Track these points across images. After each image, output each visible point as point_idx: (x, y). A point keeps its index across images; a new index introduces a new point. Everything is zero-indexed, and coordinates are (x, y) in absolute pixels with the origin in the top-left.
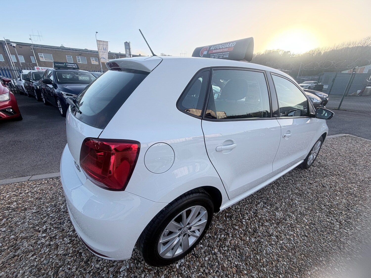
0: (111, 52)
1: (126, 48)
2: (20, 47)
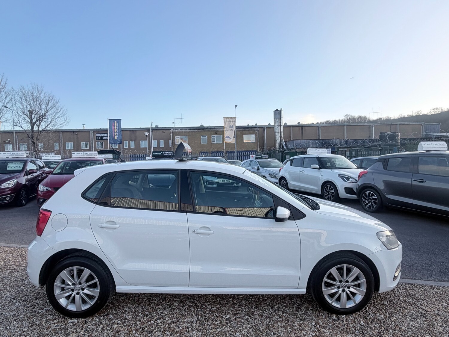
0: (250, 125)
1: (275, 118)
2: (163, 132)
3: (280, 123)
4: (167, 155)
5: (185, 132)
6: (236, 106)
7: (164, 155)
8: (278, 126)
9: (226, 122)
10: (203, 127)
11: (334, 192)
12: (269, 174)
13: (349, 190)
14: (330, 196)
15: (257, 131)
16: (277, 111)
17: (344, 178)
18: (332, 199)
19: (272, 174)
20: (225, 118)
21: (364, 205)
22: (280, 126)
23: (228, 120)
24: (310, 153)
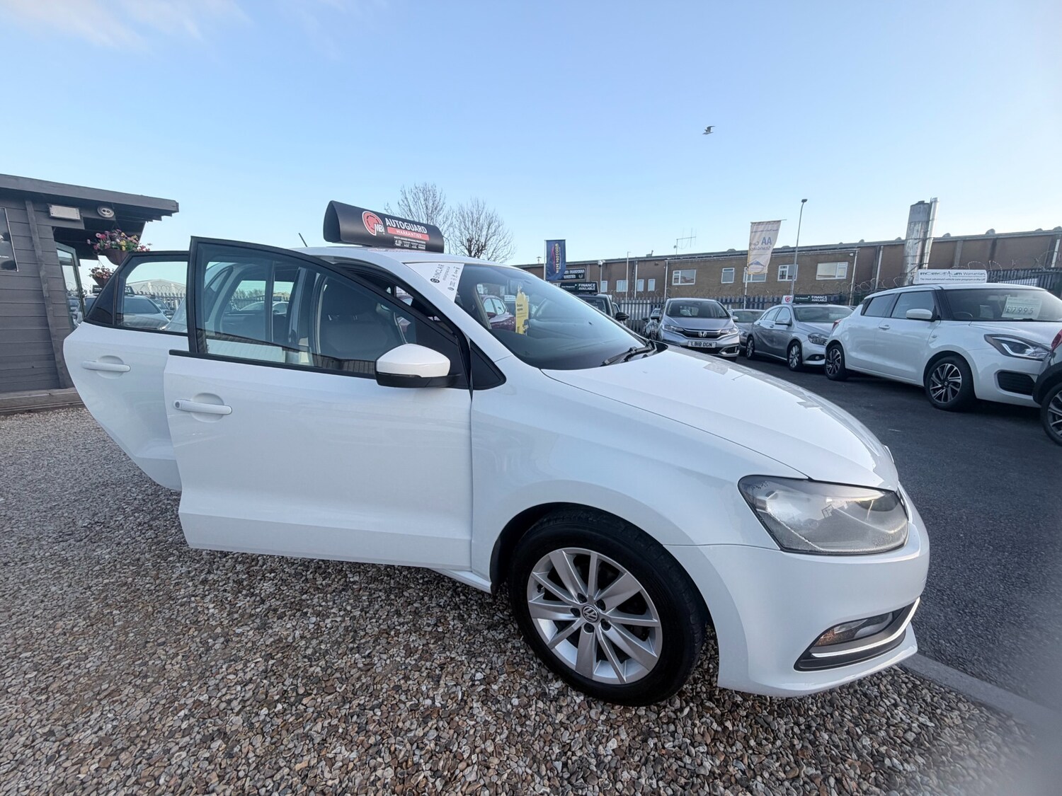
3: (926, 233)
4: (586, 289)
5: (692, 262)
6: (804, 201)
7: (580, 289)
8: (917, 241)
9: (755, 232)
10: (735, 251)
11: (960, 381)
12: (809, 337)
13: (1007, 379)
14: (946, 391)
15: (855, 253)
16: (922, 206)
17: (1005, 346)
18: (949, 401)
19: (817, 335)
20: (755, 223)
21: (1051, 424)
22: (924, 240)
23: (761, 227)
24: (920, 282)
